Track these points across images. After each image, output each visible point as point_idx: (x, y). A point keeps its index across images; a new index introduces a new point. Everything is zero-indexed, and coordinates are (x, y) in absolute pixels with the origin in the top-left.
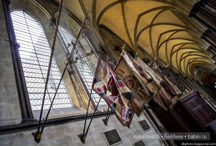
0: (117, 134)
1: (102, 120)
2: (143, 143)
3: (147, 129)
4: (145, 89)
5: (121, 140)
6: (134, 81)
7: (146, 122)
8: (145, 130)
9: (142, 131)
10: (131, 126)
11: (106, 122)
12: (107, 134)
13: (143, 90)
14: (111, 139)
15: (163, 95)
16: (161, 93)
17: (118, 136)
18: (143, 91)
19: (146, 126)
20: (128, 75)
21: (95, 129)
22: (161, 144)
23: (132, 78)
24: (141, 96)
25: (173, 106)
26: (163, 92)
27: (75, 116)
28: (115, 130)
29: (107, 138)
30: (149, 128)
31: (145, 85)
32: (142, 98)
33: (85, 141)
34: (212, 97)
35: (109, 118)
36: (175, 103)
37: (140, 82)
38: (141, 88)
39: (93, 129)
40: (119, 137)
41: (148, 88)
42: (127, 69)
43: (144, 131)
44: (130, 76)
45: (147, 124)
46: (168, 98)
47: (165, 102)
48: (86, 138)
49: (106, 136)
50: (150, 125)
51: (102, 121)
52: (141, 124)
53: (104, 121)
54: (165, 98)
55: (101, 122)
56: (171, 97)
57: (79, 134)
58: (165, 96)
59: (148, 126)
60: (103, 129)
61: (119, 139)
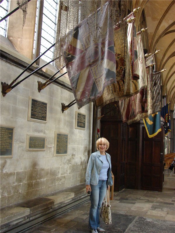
0: (46, 110)
1: (38, 81)
2: (67, 138)
3: (81, 127)
4: (126, 84)
5: (46, 120)
6: (119, 66)
7: (85, 118)
8: (78, 126)
9: (74, 125)
10: (66, 111)
11: (42, 87)
12: (34, 102)
13: (122, 83)
14: (36, 112)
15: (134, 101)
16: (133, 99)
17: (46, 113)
18: (120, 84)
19: (82, 123)
20: (118, 53)
21: (23, 87)
22: (85, 151)
23: (120, 60)
24: (115, 88)
25: (133, 121)
26: (136, 99)
27: (9, 55)
28: (46, 104)
29: (32, 107)
30: (84, 127)
31: (129, 79)
32: (115, 91)
33: (6, 94)
34: (171, 139)
35: (48, 84)
36: (137, 119)
37: (126, 71)
38: (121, 79)
39: (22, 86)
40: (46, 116)
41: (129, 85)
42: (122, 44)
43: (76, 127)
44: (119, 55)
45: (85, 122)
46: (135, 109)
47: (129, 112)
48: (10, 91)
49: (32, 104)
50: (86, 124)
51: (37, 84)
52: (78, 117)
53: (39, 85)
54: (133, 107)
55: (35, 83)
56: (141, 110)
57: (4, 82)
58: (135, 105)
59: (84, 124)
60: (33, 93)
61: (44, 118)
